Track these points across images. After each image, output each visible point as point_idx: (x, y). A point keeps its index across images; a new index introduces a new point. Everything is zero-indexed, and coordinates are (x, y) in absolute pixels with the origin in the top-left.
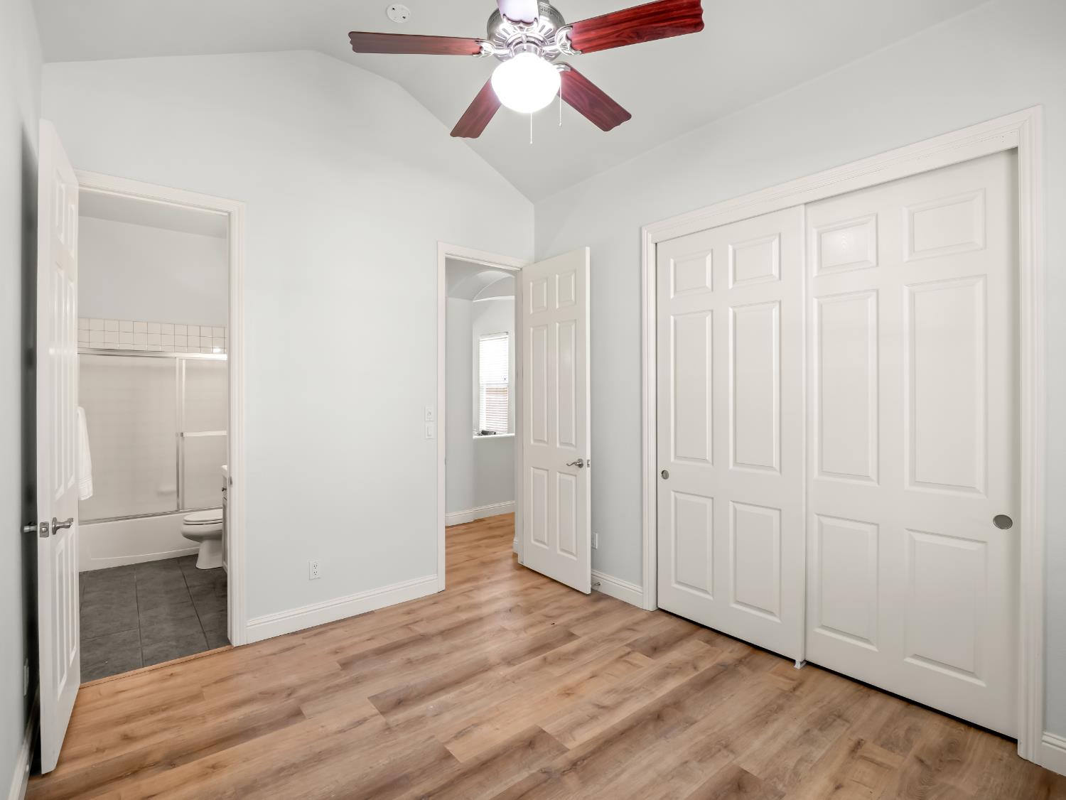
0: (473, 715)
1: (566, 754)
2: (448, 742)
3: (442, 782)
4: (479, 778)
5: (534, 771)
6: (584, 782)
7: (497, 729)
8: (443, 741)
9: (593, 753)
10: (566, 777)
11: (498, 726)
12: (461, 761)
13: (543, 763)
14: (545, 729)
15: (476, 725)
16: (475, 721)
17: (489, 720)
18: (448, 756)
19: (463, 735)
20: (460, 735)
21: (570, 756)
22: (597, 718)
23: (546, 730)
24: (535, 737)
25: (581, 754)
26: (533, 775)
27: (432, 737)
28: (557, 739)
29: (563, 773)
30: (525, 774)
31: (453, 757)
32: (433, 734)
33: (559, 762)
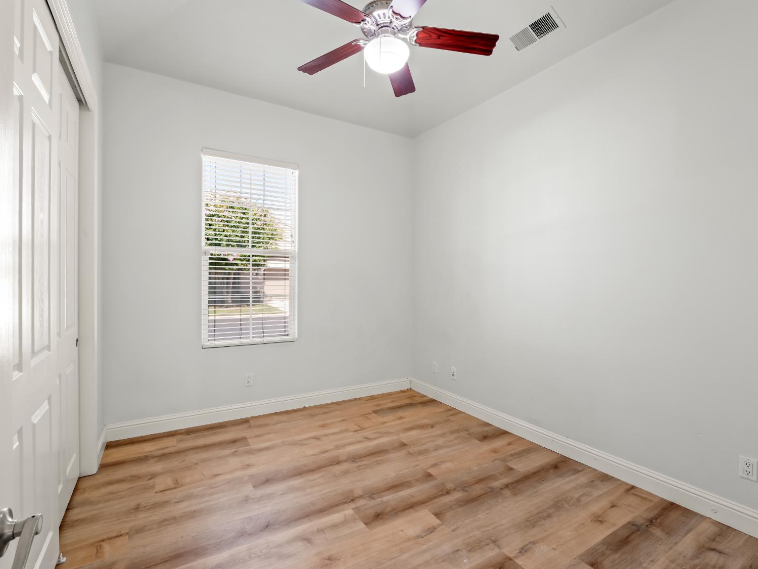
0: (424, 547)
1: (356, 506)
2: (440, 525)
3: (435, 501)
4: (414, 500)
5: (379, 499)
6: (351, 491)
7: (402, 531)
8: (443, 526)
9: (337, 505)
10: (361, 494)
11: (401, 533)
12: (427, 510)
13: (372, 503)
14: (364, 526)
15: (419, 537)
16: (420, 540)
17: (409, 540)
18: (437, 515)
19: (429, 529)
20: (432, 530)
21: (353, 505)
22: (318, 530)
23: (363, 524)
24: (374, 520)
25: (346, 506)
26: (380, 498)
27: (454, 530)
28: (357, 517)
29: (361, 496)
30: (385, 499)
31: (433, 514)
32: (453, 533)
33: (361, 503)
